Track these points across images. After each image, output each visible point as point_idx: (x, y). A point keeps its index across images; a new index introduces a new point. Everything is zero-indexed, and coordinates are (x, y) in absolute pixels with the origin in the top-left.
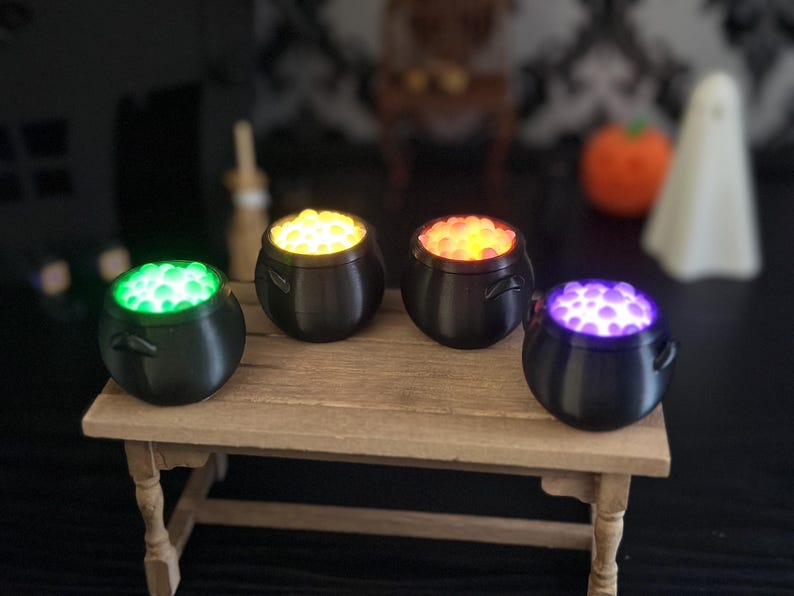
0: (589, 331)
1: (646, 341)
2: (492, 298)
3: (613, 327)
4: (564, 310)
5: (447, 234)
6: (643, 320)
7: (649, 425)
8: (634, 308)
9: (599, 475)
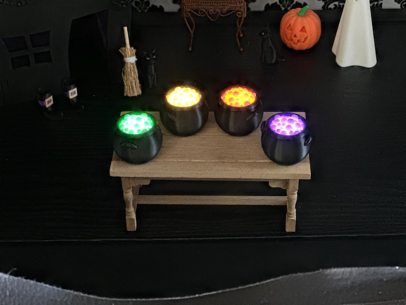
0: (283, 134)
1: (303, 136)
2: (249, 120)
3: (291, 132)
4: (275, 126)
5: (231, 96)
6: (301, 129)
7: (304, 162)
8: (298, 125)
9: (289, 180)
